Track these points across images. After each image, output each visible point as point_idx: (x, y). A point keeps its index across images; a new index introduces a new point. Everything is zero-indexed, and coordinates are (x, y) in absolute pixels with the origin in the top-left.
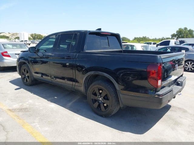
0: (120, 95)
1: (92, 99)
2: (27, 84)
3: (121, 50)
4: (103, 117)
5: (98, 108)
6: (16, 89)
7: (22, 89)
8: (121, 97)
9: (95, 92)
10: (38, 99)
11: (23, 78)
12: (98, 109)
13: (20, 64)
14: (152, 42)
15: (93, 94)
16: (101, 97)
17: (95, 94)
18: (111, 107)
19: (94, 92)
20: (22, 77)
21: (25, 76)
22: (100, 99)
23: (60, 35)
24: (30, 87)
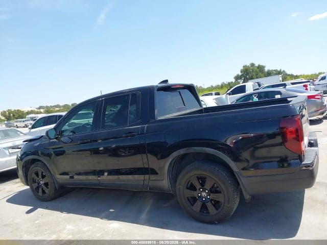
0: (242, 179)
1: (188, 198)
2: (45, 197)
3: (201, 108)
4: (216, 224)
5: (202, 210)
6: (28, 212)
7: (39, 209)
8: (243, 181)
9: (191, 183)
10: (81, 219)
11: (36, 189)
12: (203, 212)
13: (25, 164)
14: (214, 93)
15: (187, 188)
16: (204, 190)
17: (192, 188)
18: (229, 203)
19: (189, 184)
20: (31, 187)
21: (39, 183)
22: (204, 194)
23: (102, 101)
24: (52, 203)
